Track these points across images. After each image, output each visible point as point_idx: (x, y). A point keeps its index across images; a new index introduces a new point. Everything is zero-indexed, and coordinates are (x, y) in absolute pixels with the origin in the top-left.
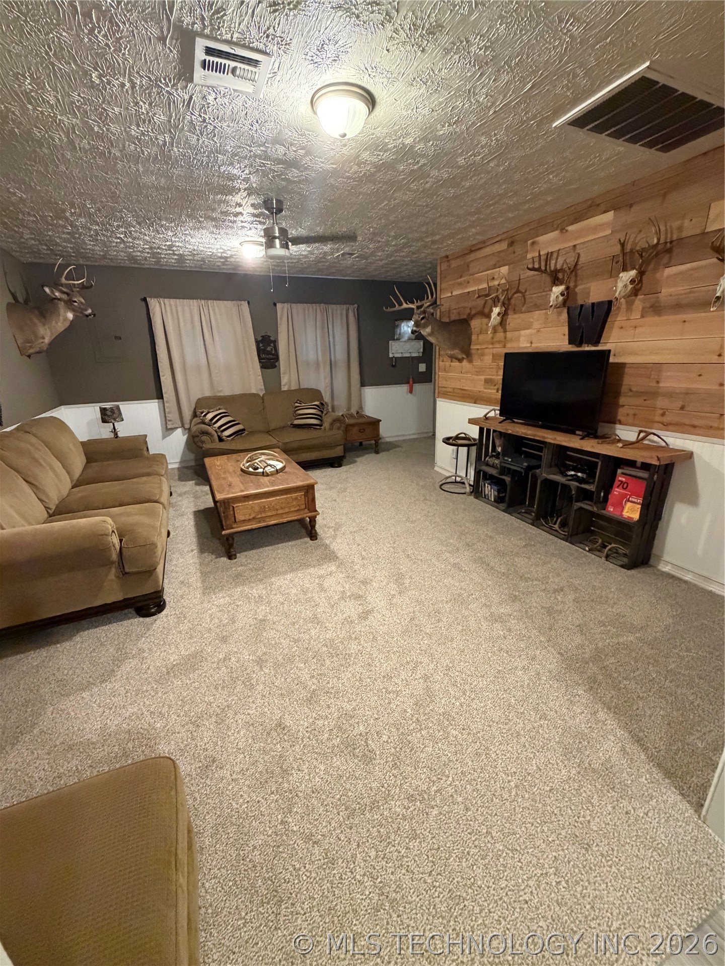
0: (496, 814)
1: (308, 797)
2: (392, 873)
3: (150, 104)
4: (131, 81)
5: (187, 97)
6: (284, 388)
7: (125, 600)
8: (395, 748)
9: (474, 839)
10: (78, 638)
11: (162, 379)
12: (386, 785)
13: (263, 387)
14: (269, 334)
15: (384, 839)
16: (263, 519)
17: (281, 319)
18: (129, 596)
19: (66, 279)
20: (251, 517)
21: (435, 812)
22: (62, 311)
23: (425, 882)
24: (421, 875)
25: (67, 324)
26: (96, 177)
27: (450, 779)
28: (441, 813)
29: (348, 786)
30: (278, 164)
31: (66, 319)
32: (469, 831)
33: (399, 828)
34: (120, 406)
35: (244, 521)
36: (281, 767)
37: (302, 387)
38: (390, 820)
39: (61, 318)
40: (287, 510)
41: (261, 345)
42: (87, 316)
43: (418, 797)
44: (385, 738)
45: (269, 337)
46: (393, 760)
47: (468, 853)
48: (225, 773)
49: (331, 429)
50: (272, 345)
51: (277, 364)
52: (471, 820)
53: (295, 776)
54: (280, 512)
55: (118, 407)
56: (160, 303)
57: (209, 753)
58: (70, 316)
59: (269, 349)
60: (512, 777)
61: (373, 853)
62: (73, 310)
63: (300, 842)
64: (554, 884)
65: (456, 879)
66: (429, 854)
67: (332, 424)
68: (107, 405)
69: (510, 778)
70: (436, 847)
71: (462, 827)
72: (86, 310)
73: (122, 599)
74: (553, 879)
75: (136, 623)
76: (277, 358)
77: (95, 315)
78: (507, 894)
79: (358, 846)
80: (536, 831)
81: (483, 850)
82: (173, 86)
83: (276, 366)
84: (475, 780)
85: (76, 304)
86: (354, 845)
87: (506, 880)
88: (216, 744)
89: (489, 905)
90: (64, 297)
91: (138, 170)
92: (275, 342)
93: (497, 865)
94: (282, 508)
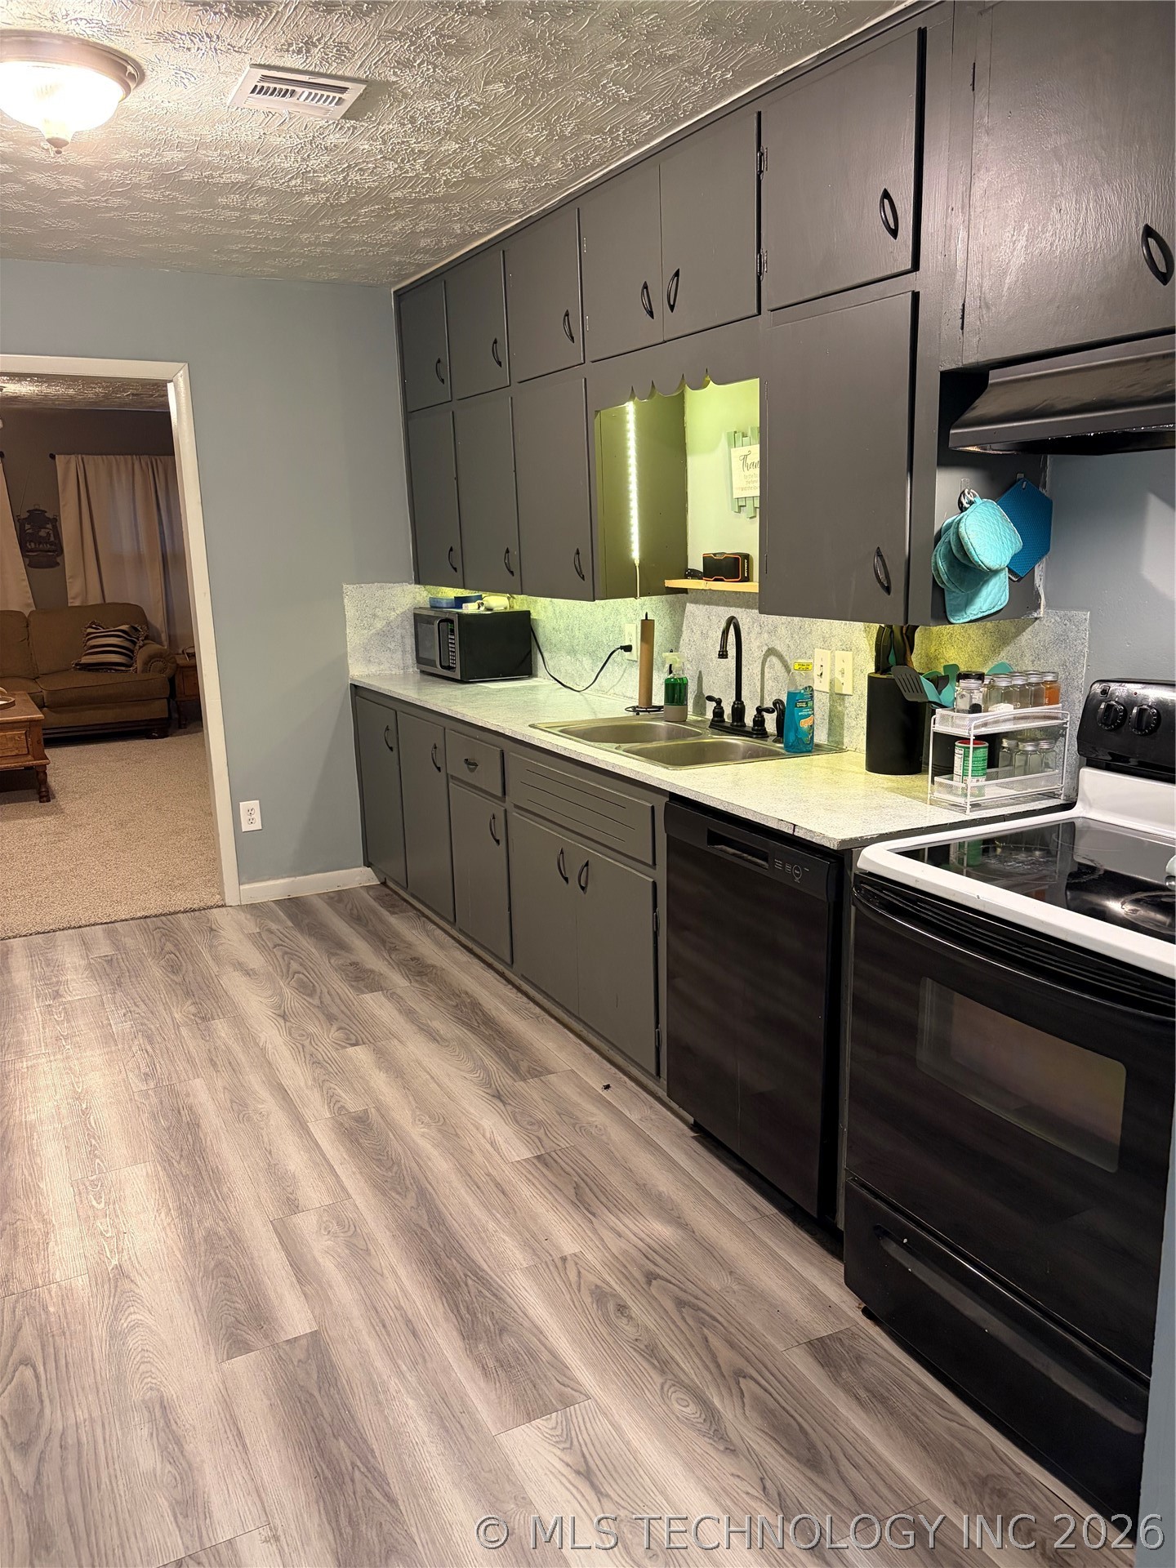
6: (74, 602)
13: (30, 600)
14: (42, 508)
17: (65, 481)
37: (107, 601)
41: (26, 527)
45: (44, 512)
49: (144, 671)
50: (49, 526)
51: (58, 560)
59: (43, 533)
67: (146, 663)
76: (58, 550)
83: (56, 564)
92: (54, 522)
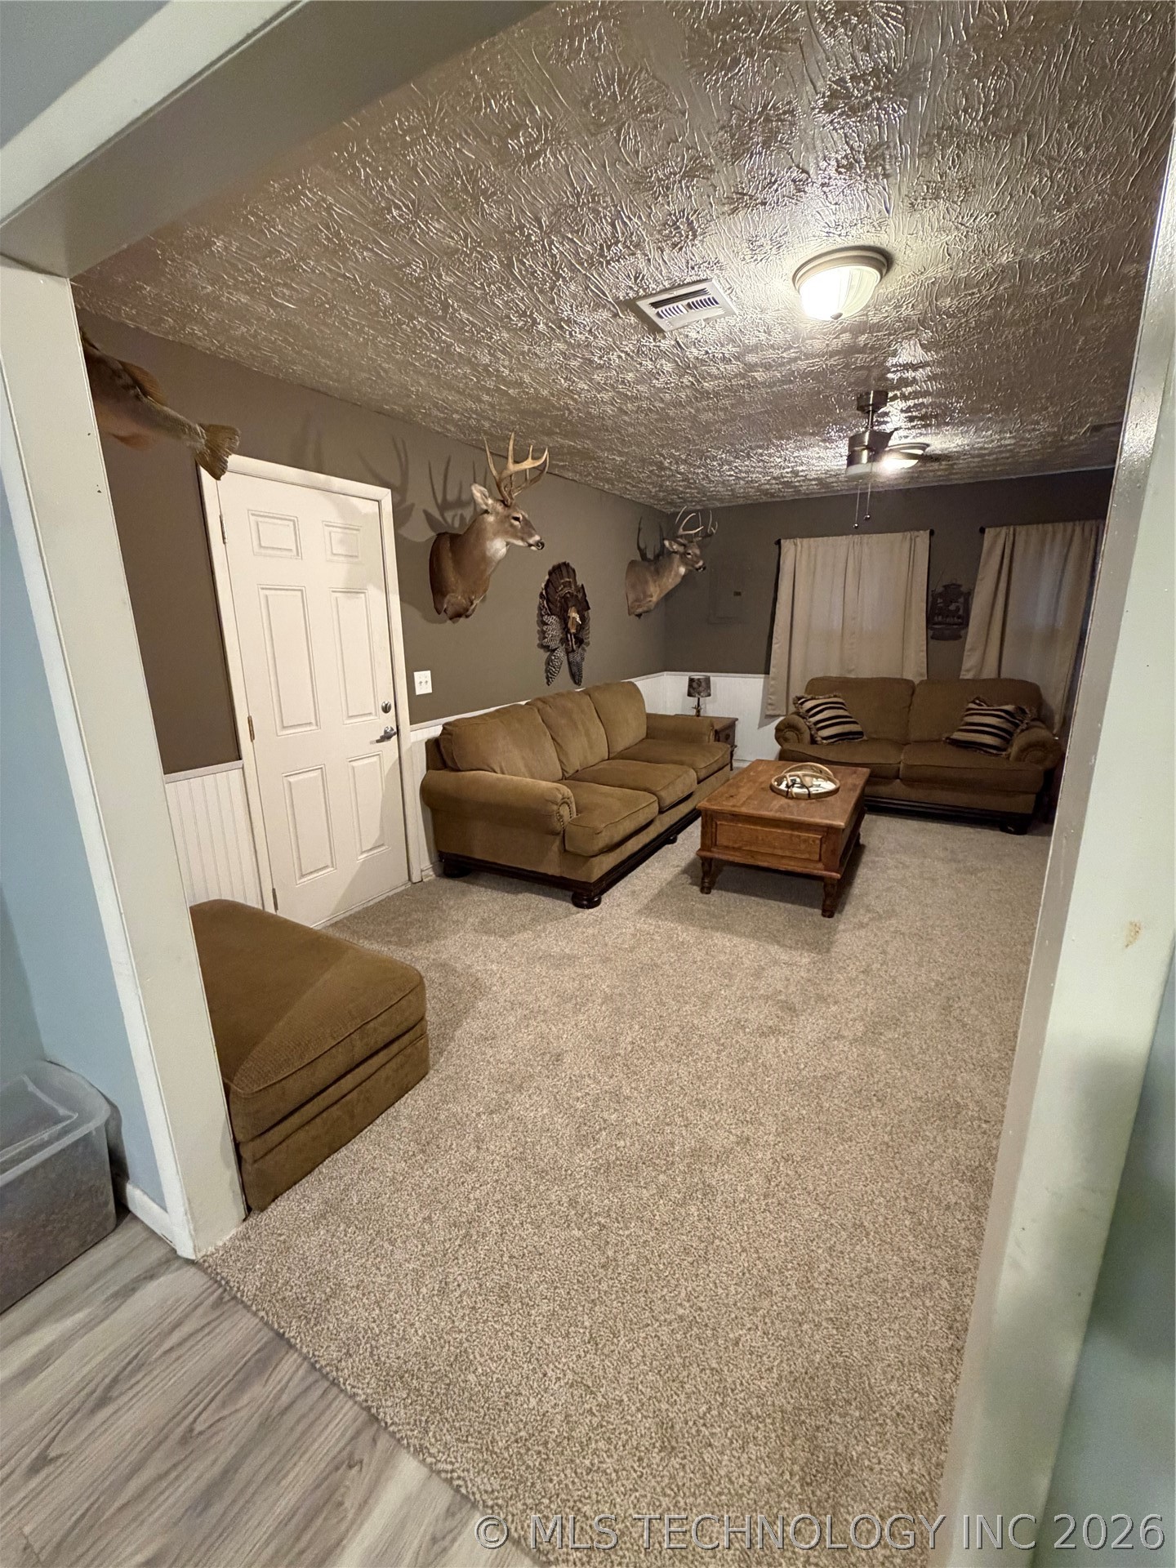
0: (623, 1303)
1: (511, 1118)
2: (491, 1222)
3: (651, 360)
4: (622, 351)
5: (673, 343)
6: (967, 675)
7: (562, 878)
8: (617, 1159)
9: (575, 1287)
10: (520, 896)
11: (775, 647)
12: (569, 1172)
13: (925, 671)
14: (959, 583)
15: (517, 1200)
16: (752, 854)
17: (990, 552)
18: (565, 875)
19: (684, 530)
20: (736, 846)
21: (576, 1232)
22: (675, 566)
23: (502, 1256)
24: (505, 1249)
25: (678, 580)
26: (662, 428)
27: (627, 1233)
28: (579, 1239)
29: (544, 1142)
30: (831, 357)
31: (677, 573)
32: (580, 1279)
33: (535, 1207)
34: (712, 678)
35: (727, 847)
36: (522, 1083)
37: (1003, 676)
38: (538, 1194)
39: (673, 573)
40: (788, 853)
41: (939, 601)
42: (697, 569)
43: (579, 1207)
44: (622, 1143)
45: (960, 586)
46: (601, 1165)
47: (556, 1288)
48: (490, 1052)
50: (961, 600)
51: (963, 632)
52: (594, 1277)
53: (523, 1097)
54: (779, 852)
55: (708, 680)
56: (796, 545)
57: (497, 1032)
58: (682, 570)
59: (952, 607)
60: (691, 1307)
61: (498, 1196)
62: (686, 564)
63: (472, 1136)
64: (587, 1406)
65: (521, 1285)
66: (529, 1248)
68: (697, 675)
69: (687, 1305)
70: (541, 1251)
71: (580, 1268)
72: (697, 563)
73: (558, 875)
74: (591, 1404)
75: (563, 906)
76: (964, 622)
77: (704, 569)
78: (540, 1348)
79: (497, 1181)
80: (638, 1365)
81: (570, 1304)
82: (654, 340)
83: (960, 637)
84: (647, 1260)
85: (689, 556)
86: (496, 1177)
87: (554, 1343)
88: (508, 1029)
89: (517, 1330)
90: (681, 549)
91: (690, 412)
92: (968, 596)
93: (563, 1325)
94: (781, 848)
